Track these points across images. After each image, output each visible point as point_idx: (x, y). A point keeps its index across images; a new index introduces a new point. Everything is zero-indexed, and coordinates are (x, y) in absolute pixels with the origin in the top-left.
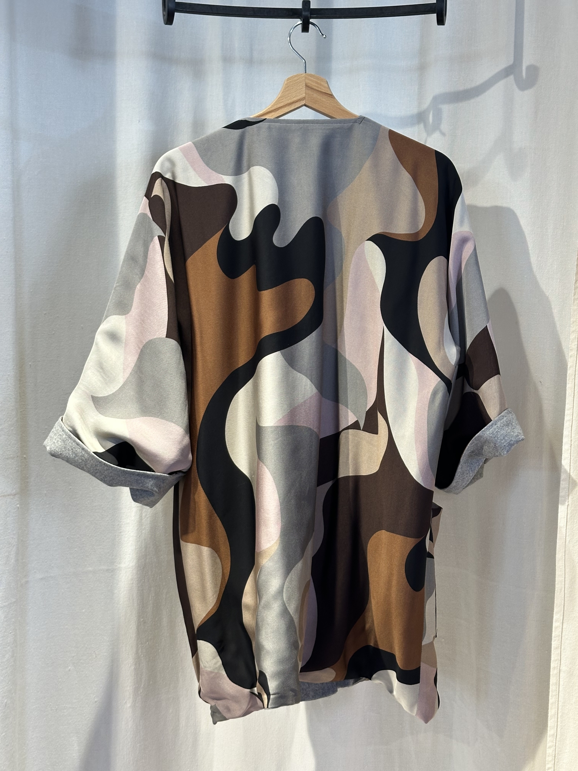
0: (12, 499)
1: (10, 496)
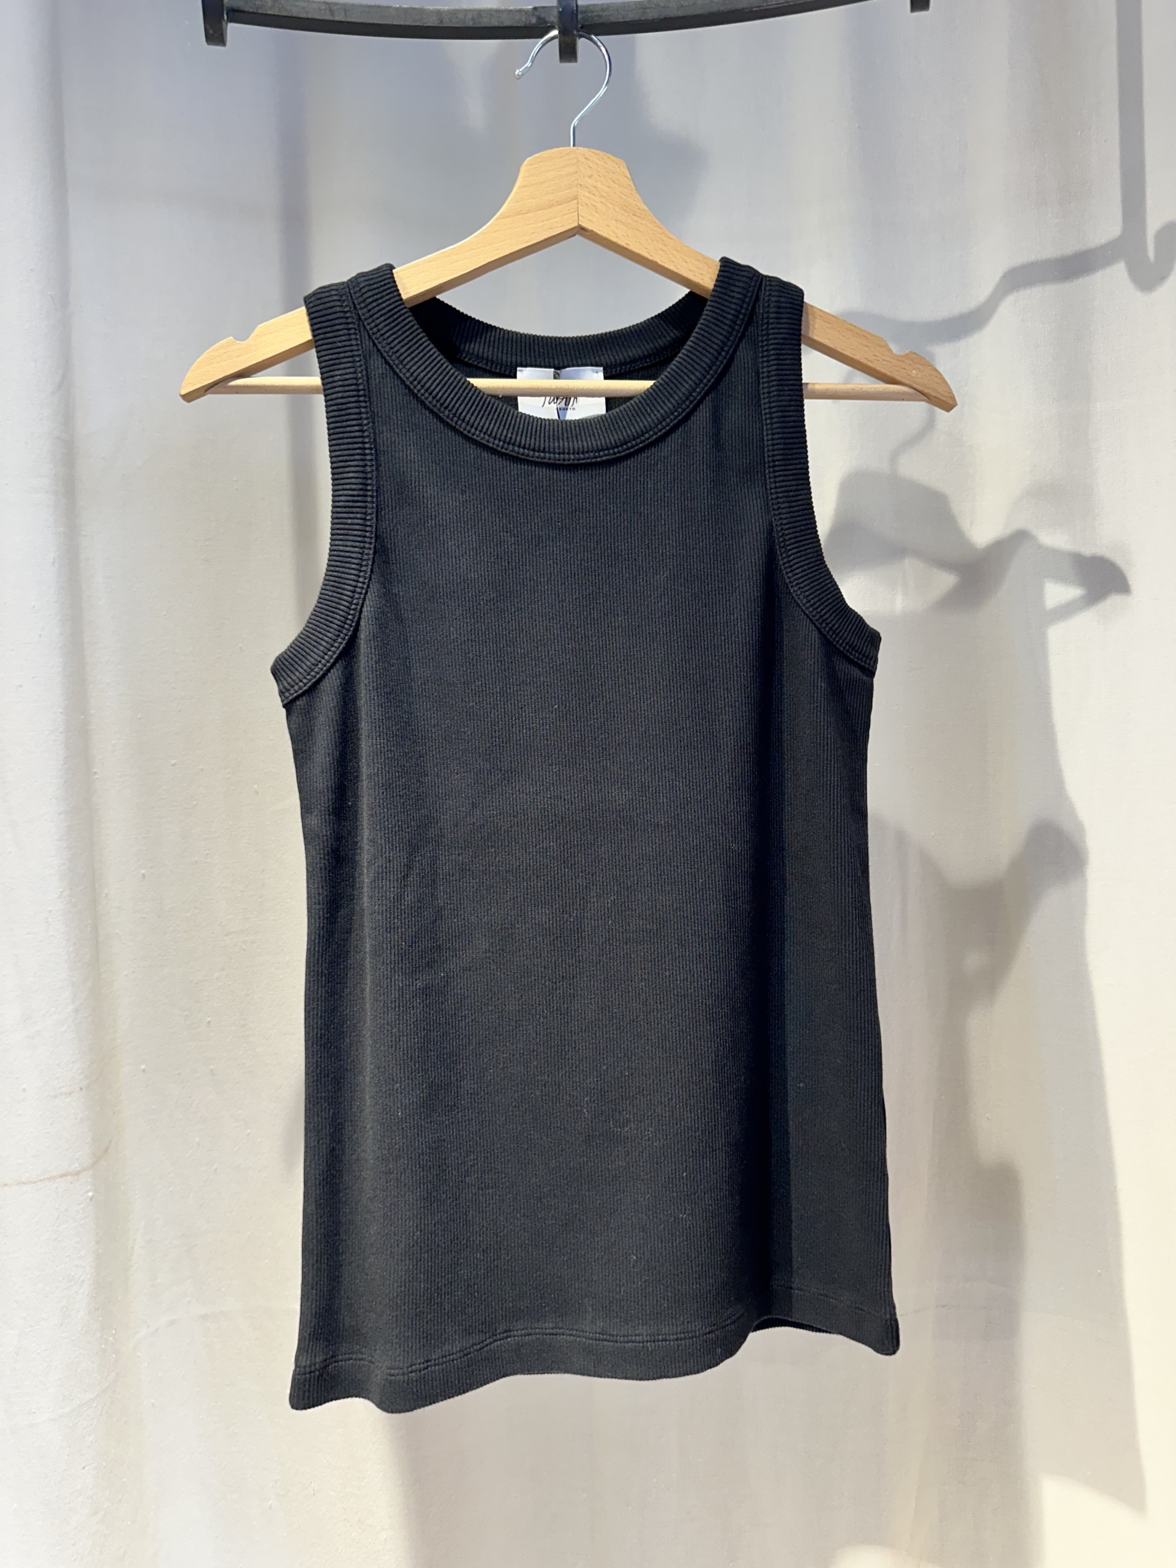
0: (71, 1183)
1: (65, 1178)
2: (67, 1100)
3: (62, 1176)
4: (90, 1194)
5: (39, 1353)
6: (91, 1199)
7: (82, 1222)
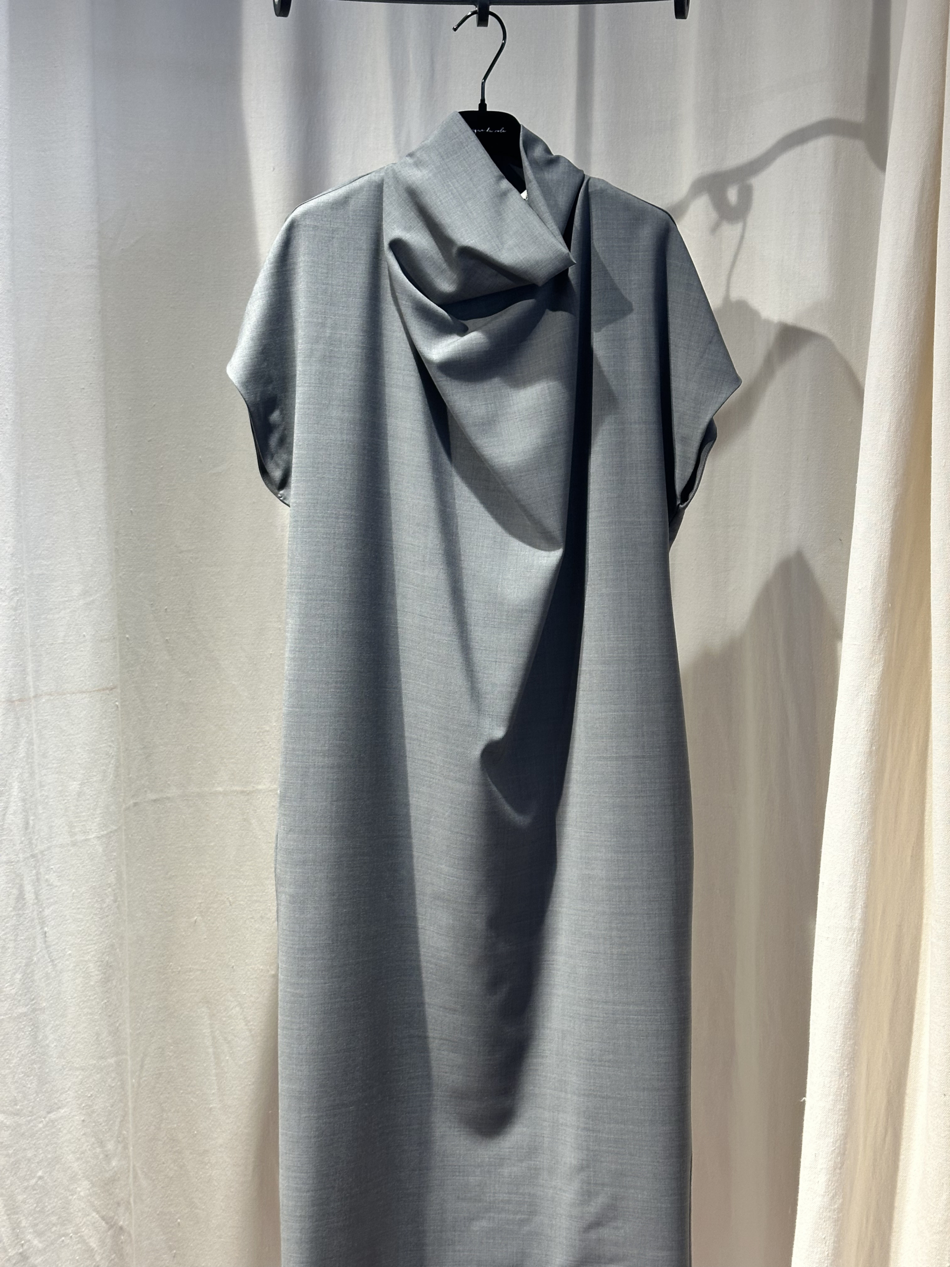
0: (109, 694)
1: (106, 691)
2: (108, 644)
3: (104, 690)
4: (117, 703)
5: (91, 796)
6: (117, 706)
7: (113, 720)
